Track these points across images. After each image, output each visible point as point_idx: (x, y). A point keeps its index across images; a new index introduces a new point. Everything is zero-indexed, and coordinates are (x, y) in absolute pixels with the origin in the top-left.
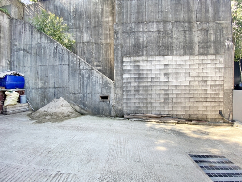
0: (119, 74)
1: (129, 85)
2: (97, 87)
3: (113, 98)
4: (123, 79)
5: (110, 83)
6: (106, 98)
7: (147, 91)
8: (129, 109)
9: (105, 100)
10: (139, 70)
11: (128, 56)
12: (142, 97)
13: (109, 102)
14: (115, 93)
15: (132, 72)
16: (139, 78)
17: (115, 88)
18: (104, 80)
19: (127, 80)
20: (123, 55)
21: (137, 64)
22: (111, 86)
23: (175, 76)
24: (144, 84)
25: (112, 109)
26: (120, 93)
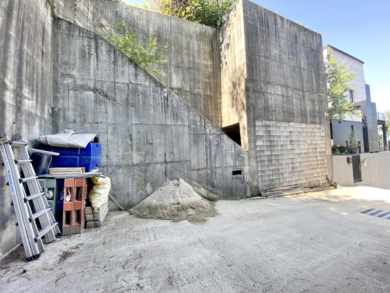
0: (252, 141)
1: (263, 154)
2: (228, 158)
3: (248, 172)
4: (256, 146)
5: (243, 152)
6: (239, 172)
7: (278, 160)
8: (264, 184)
9: (238, 176)
10: (270, 136)
11: (260, 119)
12: (275, 168)
13: (244, 178)
14: (249, 165)
15: (265, 139)
16: (271, 146)
17: (249, 158)
18: (237, 149)
19: (260, 148)
20: (255, 118)
21: (268, 129)
22: (245, 156)
23: (297, 143)
24: (276, 153)
25: (247, 187)
26: (254, 164)
